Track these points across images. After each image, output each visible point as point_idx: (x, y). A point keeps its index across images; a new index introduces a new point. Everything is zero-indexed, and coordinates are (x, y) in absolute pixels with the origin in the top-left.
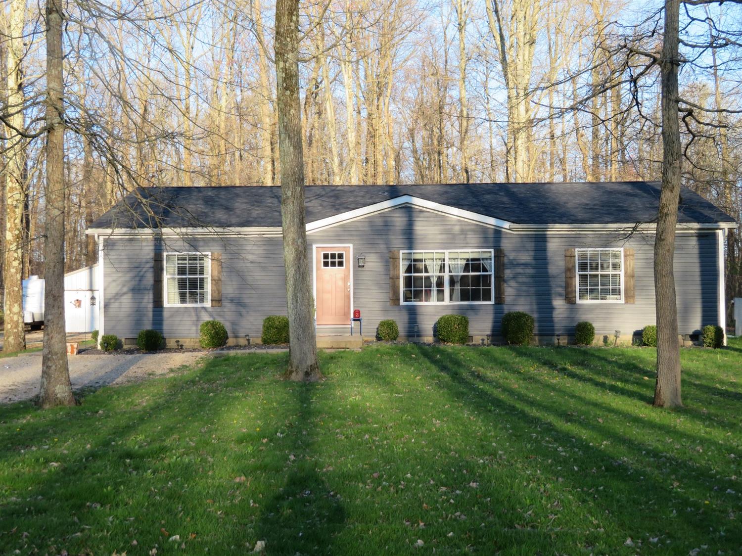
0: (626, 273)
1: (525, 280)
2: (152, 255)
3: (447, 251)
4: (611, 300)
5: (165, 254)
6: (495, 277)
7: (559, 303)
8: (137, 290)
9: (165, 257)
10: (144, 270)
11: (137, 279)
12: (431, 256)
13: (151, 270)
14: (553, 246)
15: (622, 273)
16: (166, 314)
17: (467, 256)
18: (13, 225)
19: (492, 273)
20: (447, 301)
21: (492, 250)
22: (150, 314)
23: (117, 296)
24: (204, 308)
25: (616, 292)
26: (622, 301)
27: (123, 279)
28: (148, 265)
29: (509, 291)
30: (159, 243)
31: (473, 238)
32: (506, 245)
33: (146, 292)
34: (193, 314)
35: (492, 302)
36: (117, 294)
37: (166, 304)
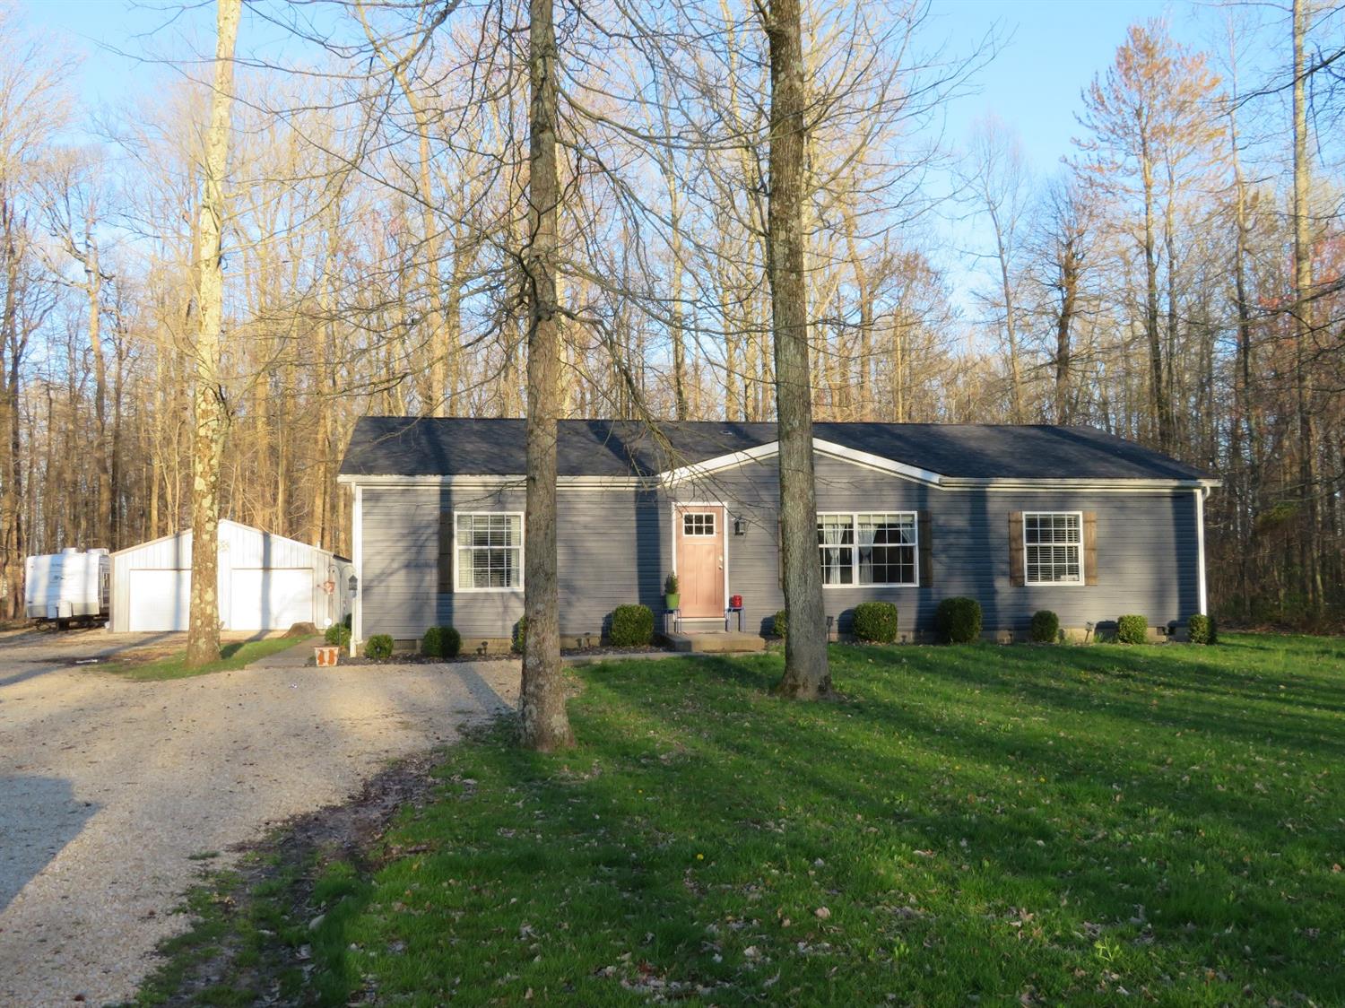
0: (1085, 545)
1: (961, 553)
2: (437, 513)
3: (855, 514)
4: (1067, 581)
5: (456, 513)
6: (920, 550)
7: (1003, 585)
8: (414, 566)
9: (455, 518)
10: (424, 537)
11: (414, 550)
12: (833, 521)
13: (435, 537)
14: (993, 506)
15: (1081, 545)
16: (457, 603)
17: (880, 521)
18: (207, 468)
19: (916, 544)
20: (856, 583)
21: (915, 513)
22: (434, 603)
23: (383, 576)
24: (515, 594)
25: (1074, 571)
26: (1082, 582)
27: (393, 550)
28: (430, 531)
29: (938, 569)
30: (446, 494)
31: (893, 496)
32: (934, 505)
33: (428, 570)
34: (499, 603)
35: (917, 584)
36: (382, 573)
37: (457, 589)
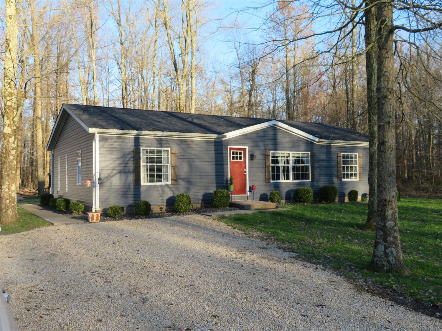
0: (359, 165)
1: (324, 168)
2: (133, 147)
3: (291, 153)
4: (353, 179)
5: (141, 148)
6: (311, 167)
7: (335, 180)
8: (123, 172)
9: (141, 151)
10: (127, 159)
11: (123, 165)
12: (282, 155)
13: (132, 159)
15: (357, 166)
16: (142, 189)
17: (297, 155)
18: (12, 122)
19: (310, 165)
20: (291, 180)
21: (309, 153)
22: (132, 190)
23: (109, 177)
24: (167, 185)
25: (355, 175)
26: (358, 179)
27: (112, 165)
28: (130, 156)
29: (316, 174)
30: (137, 140)
31: (303, 146)
32: (315, 149)
33: (129, 174)
34: (160, 189)
35: (310, 180)
36: (108, 176)
37: (142, 183)
